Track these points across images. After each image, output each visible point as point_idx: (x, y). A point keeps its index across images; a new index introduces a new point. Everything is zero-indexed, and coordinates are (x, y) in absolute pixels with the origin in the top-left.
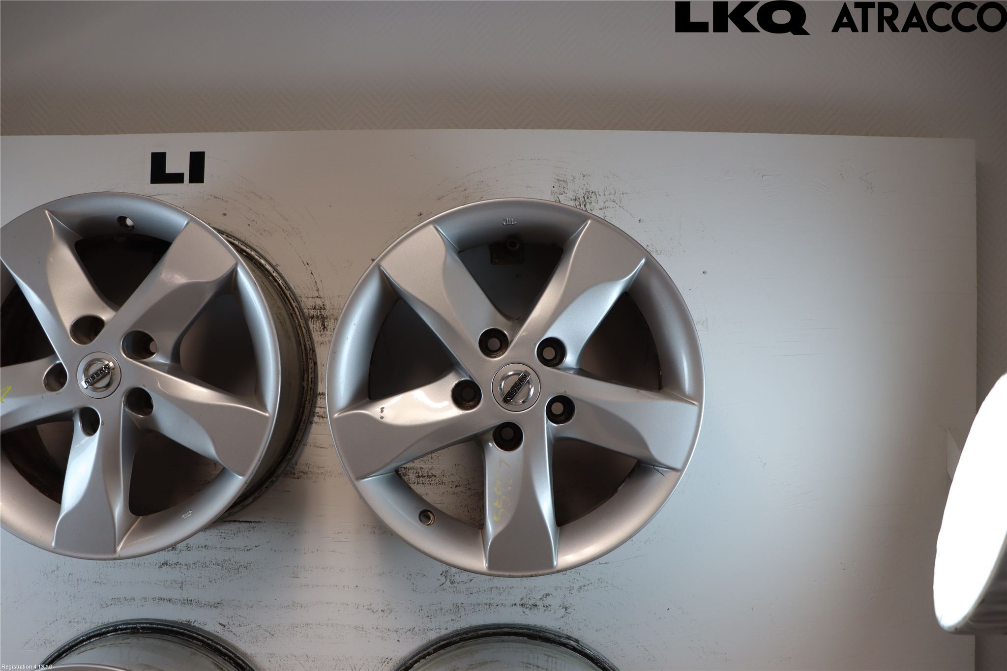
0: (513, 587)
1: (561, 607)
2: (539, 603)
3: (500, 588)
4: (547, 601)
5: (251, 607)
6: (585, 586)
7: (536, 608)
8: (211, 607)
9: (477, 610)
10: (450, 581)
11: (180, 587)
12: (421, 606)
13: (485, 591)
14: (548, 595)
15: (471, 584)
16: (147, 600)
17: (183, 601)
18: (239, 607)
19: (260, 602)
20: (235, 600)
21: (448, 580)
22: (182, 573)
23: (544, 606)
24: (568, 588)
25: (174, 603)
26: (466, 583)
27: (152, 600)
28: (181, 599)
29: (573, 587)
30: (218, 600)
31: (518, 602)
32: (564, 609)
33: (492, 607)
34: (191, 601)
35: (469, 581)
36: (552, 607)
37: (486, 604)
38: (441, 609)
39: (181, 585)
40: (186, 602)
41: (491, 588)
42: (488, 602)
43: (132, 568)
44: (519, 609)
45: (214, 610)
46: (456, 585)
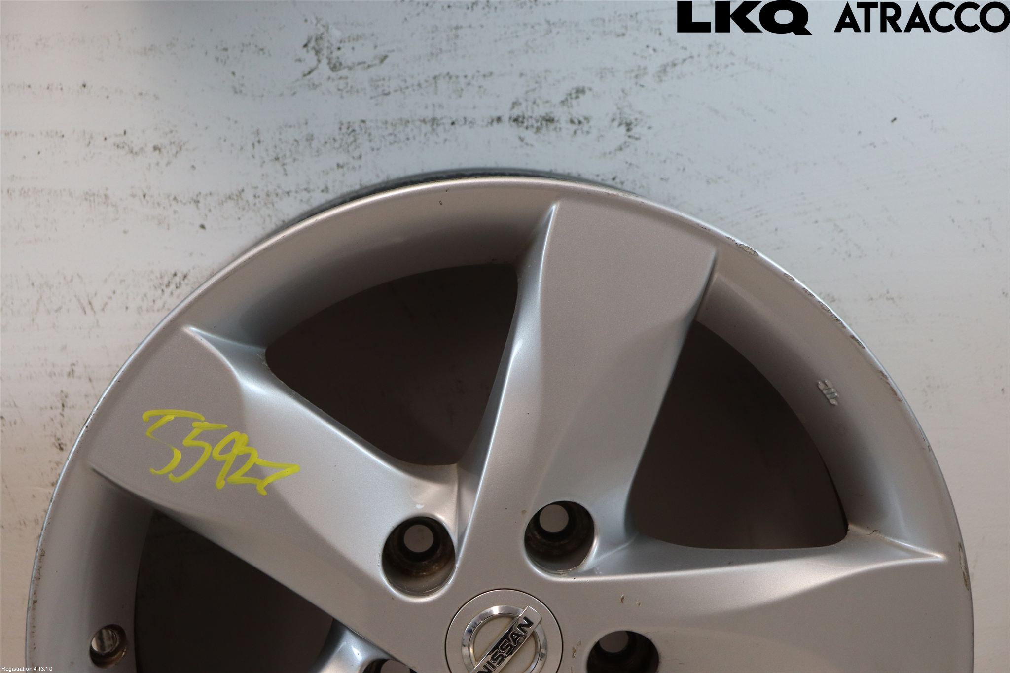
0: (491, 74)
1: (616, 123)
2: (561, 114)
3: (457, 77)
4: (579, 109)
6: (674, 65)
7: (552, 126)
9: (402, 136)
10: (329, 63)
12: (258, 132)
13: (419, 85)
14: (580, 91)
15: (382, 70)
21: (325, 61)
23: (572, 122)
24: (632, 71)
26: (369, 66)
29: (645, 68)
31: (506, 112)
32: (623, 129)
33: (441, 129)
35: (377, 61)
36: (592, 123)
37: (424, 121)
38: (310, 138)
41: (435, 78)
42: (429, 114)
44: (508, 130)
46: (344, 72)
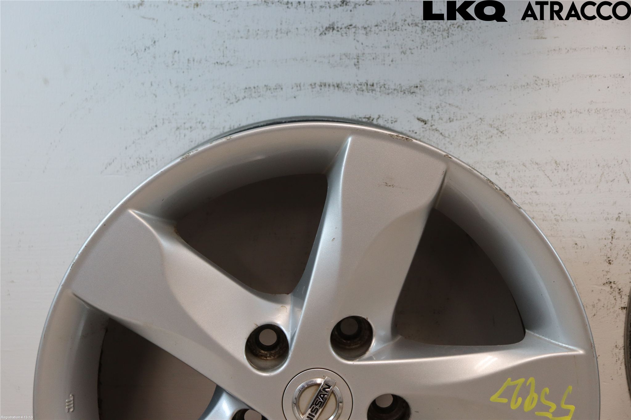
5: (469, 90)
8: (405, 93)
11: (355, 65)
16: (302, 88)
17: (359, 87)
18: (449, 90)
19: (482, 80)
20: (442, 80)
22: (358, 41)
25: (346, 90)
27: (310, 87)
28: (357, 83)
30: (416, 82)
34: (373, 85)
39: (356, 60)
40: (364, 88)
43: (277, 38)
45: (409, 97)
